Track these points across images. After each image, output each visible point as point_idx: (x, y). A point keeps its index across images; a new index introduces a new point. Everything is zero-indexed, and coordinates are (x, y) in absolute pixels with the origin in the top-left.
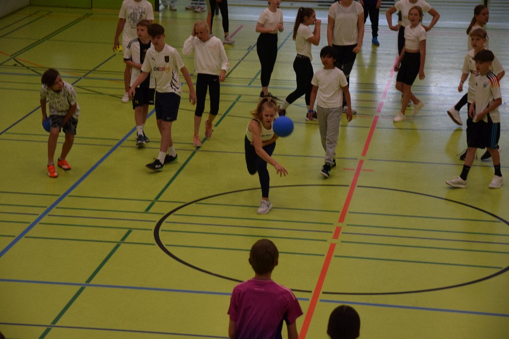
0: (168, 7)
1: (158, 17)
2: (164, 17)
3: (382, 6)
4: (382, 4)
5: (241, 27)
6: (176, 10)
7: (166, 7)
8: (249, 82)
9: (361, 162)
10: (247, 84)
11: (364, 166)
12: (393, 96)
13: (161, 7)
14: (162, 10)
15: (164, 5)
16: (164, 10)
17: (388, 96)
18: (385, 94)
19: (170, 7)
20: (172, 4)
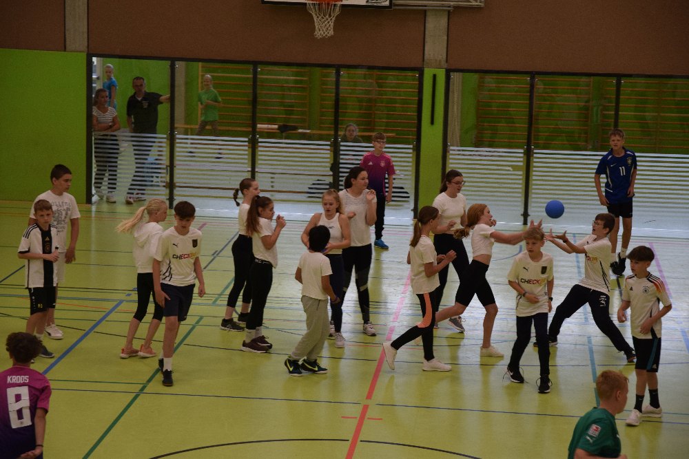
0: (105, 199)
1: (91, 211)
2: (98, 212)
3: (393, 199)
4: (393, 197)
5: (204, 224)
6: (115, 202)
7: (101, 198)
8: (214, 299)
9: (366, 408)
10: (211, 302)
11: (370, 413)
12: (408, 318)
13: (95, 199)
14: (95, 202)
15: (99, 196)
16: (99, 203)
17: (401, 318)
18: (397, 315)
19: (107, 198)
20: (110, 194)
